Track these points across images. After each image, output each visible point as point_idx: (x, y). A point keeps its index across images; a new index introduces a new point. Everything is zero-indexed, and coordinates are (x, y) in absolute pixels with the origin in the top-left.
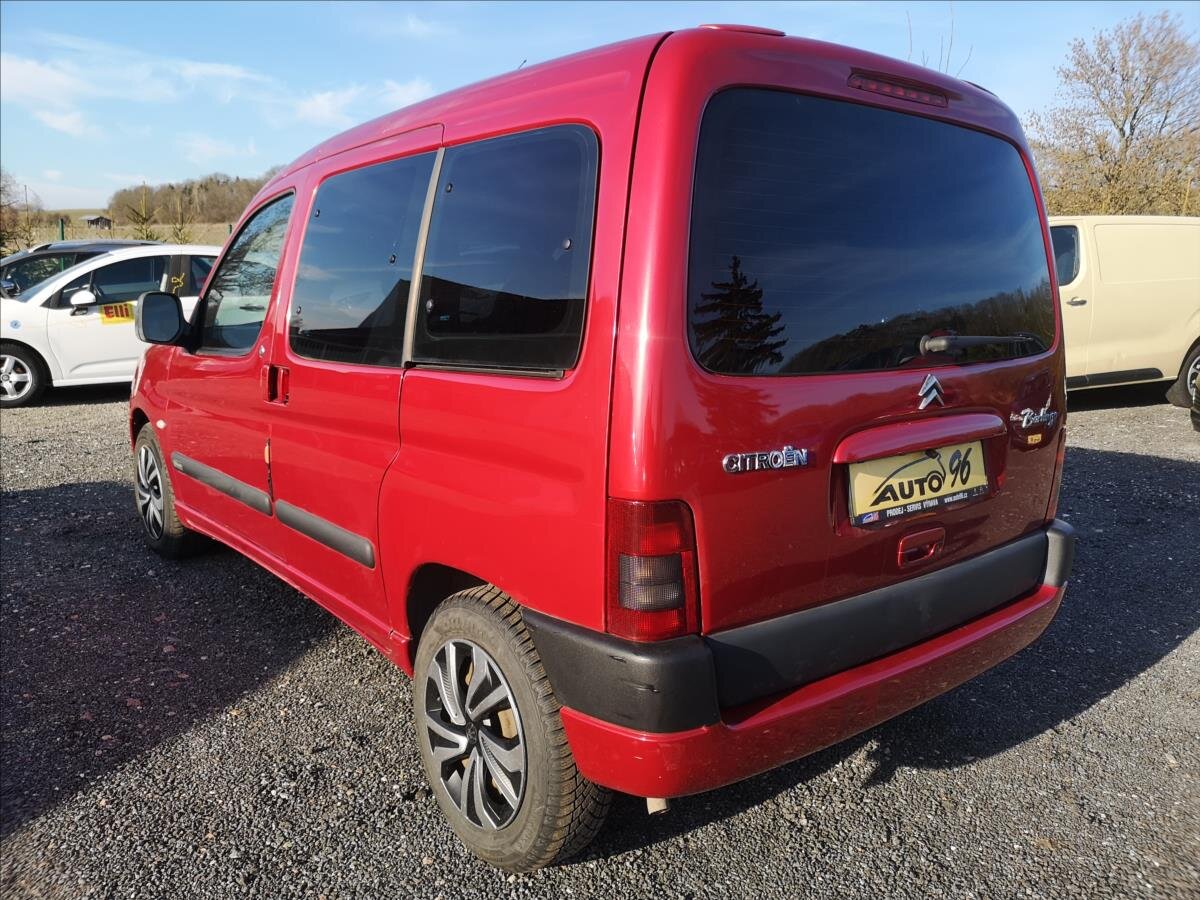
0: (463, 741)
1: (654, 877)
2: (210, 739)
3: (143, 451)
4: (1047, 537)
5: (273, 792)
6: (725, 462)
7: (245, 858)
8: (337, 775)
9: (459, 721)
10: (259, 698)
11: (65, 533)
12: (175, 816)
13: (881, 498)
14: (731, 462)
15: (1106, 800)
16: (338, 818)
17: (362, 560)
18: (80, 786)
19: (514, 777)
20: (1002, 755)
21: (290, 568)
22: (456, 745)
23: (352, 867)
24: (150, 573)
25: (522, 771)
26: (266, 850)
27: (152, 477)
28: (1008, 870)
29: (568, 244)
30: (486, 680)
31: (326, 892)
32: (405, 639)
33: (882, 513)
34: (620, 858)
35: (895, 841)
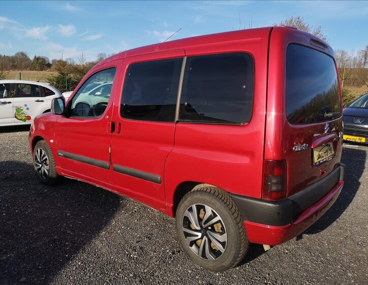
0: (200, 235)
1: (256, 270)
2: (102, 241)
3: (39, 150)
4: (340, 168)
5: (131, 256)
6: (294, 149)
7: (135, 276)
8: (148, 248)
9: (199, 228)
10: (109, 228)
11: (6, 179)
12: (105, 265)
13: (319, 158)
14: (295, 148)
15: (359, 239)
16: (157, 261)
17: (157, 181)
18: (68, 259)
19: (223, 244)
20: (327, 229)
21: (115, 186)
22: (198, 236)
23: (169, 275)
24: (46, 190)
25: (226, 241)
26: (140, 273)
27: (44, 158)
28: (345, 259)
29: (245, 87)
30: (211, 215)
31: (166, 283)
32: (171, 205)
33: (319, 162)
34: (244, 266)
35: (313, 255)
